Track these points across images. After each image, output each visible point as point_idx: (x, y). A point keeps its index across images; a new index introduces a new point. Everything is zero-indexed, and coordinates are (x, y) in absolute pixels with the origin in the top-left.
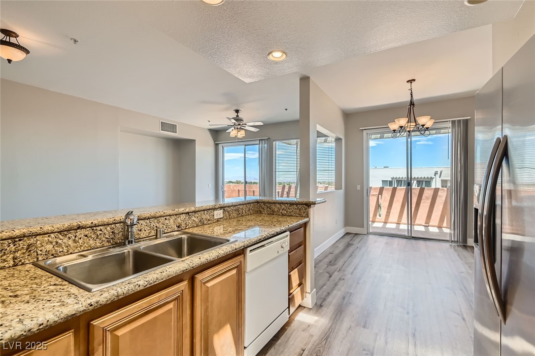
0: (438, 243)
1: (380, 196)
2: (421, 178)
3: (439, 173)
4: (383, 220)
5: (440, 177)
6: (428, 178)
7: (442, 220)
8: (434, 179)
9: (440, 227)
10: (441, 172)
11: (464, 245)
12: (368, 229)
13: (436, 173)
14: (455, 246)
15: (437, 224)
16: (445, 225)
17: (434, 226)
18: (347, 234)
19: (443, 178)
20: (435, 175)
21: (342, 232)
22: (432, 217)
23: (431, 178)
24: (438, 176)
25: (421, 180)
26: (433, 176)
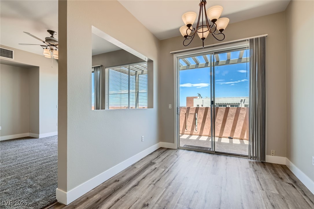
0: (238, 158)
1: (196, 114)
2: (233, 103)
3: (243, 101)
4: (199, 133)
5: (244, 103)
6: (237, 103)
7: (243, 134)
8: (241, 104)
9: (241, 139)
10: (244, 100)
11: (262, 162)
12: (179, 143)
13: (241, 101)
14: (253, 163)
15: (239, 137)
16: (245, 137)
17: (237, 138)
18: (161, 148)
19: (245, 104)
20: (241, 102)
21: (154, 147)
22: (236, 131)
23: (239, 103)
24: (243, 102)
25: (233, 105)
26: (240, 103)
